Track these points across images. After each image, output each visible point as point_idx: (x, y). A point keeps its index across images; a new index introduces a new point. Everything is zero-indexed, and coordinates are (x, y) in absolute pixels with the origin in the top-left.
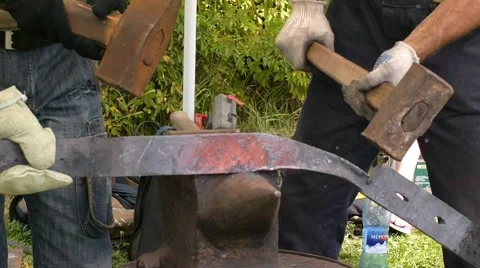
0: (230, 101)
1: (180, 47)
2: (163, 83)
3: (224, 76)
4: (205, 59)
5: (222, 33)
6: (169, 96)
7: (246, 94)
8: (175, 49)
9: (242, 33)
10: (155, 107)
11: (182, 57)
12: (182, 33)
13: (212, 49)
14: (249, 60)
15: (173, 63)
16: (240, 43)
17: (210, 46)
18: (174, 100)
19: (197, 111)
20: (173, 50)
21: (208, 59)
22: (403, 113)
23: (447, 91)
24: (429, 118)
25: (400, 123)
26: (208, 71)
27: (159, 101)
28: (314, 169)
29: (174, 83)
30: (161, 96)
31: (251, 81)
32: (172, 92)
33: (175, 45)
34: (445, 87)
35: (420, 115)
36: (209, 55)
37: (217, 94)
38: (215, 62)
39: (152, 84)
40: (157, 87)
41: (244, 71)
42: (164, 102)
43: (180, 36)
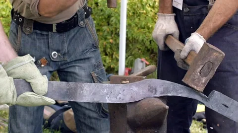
0: (142, 62)
1: (118, 35)
2: (109, 53)
3: (139, 49)
4: (130, 41)
5: (139, 28)
6: (112, 59)
7: (150, 58)
8: (116, 36)
9: (148, 28)
10: (105, 64)
11: (119, 40)
12: (119, 28)
13: (133, 36)
14: (152, 42)
15: (114, 43)
16: (148, 33)
17: (132, 35)
18: (115, 61)
19: (126, 66)
20: (114, 37)
21: (131, 41)
22: (200, 69)
23: (221, 55)
24: (214, 70)
25: (199, 74)
26: (131, 47)
27: (107, 62)
28: (180, 95)
29: (114, 53)
30: (108, 59)
31: (152, 52)
32: (114, 57)
33: (116, 34)
34: (220, 53)
35: (209, 68)
36: (132, 39)
37: (136, 58)
38: (135, 42)
39: (104, 53)
40: (106, 55)
41: (149, 47)
42: (109, 62)
43: (118, 30)
